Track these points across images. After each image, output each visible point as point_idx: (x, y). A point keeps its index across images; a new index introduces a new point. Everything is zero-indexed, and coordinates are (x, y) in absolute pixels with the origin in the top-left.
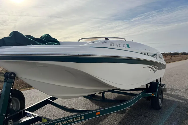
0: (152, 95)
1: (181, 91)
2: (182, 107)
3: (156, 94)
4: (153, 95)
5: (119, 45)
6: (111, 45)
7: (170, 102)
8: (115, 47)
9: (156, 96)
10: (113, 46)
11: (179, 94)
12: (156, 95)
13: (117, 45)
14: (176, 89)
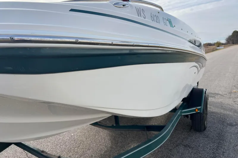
0: (195, 110)
1: (223, 96)
2: (235, 124)
3: (201, 108)
4: (197, 110)
5: (155, 18)
6: (139, 14)
7: (215, 116)
8: (148, 21)
9: (202, 112)
10: (145, 18)
11: (222, 101)
12: (200, 110)
13: (151, 16)
14: (215, 93)
